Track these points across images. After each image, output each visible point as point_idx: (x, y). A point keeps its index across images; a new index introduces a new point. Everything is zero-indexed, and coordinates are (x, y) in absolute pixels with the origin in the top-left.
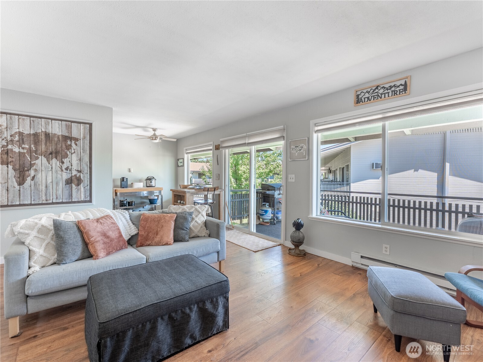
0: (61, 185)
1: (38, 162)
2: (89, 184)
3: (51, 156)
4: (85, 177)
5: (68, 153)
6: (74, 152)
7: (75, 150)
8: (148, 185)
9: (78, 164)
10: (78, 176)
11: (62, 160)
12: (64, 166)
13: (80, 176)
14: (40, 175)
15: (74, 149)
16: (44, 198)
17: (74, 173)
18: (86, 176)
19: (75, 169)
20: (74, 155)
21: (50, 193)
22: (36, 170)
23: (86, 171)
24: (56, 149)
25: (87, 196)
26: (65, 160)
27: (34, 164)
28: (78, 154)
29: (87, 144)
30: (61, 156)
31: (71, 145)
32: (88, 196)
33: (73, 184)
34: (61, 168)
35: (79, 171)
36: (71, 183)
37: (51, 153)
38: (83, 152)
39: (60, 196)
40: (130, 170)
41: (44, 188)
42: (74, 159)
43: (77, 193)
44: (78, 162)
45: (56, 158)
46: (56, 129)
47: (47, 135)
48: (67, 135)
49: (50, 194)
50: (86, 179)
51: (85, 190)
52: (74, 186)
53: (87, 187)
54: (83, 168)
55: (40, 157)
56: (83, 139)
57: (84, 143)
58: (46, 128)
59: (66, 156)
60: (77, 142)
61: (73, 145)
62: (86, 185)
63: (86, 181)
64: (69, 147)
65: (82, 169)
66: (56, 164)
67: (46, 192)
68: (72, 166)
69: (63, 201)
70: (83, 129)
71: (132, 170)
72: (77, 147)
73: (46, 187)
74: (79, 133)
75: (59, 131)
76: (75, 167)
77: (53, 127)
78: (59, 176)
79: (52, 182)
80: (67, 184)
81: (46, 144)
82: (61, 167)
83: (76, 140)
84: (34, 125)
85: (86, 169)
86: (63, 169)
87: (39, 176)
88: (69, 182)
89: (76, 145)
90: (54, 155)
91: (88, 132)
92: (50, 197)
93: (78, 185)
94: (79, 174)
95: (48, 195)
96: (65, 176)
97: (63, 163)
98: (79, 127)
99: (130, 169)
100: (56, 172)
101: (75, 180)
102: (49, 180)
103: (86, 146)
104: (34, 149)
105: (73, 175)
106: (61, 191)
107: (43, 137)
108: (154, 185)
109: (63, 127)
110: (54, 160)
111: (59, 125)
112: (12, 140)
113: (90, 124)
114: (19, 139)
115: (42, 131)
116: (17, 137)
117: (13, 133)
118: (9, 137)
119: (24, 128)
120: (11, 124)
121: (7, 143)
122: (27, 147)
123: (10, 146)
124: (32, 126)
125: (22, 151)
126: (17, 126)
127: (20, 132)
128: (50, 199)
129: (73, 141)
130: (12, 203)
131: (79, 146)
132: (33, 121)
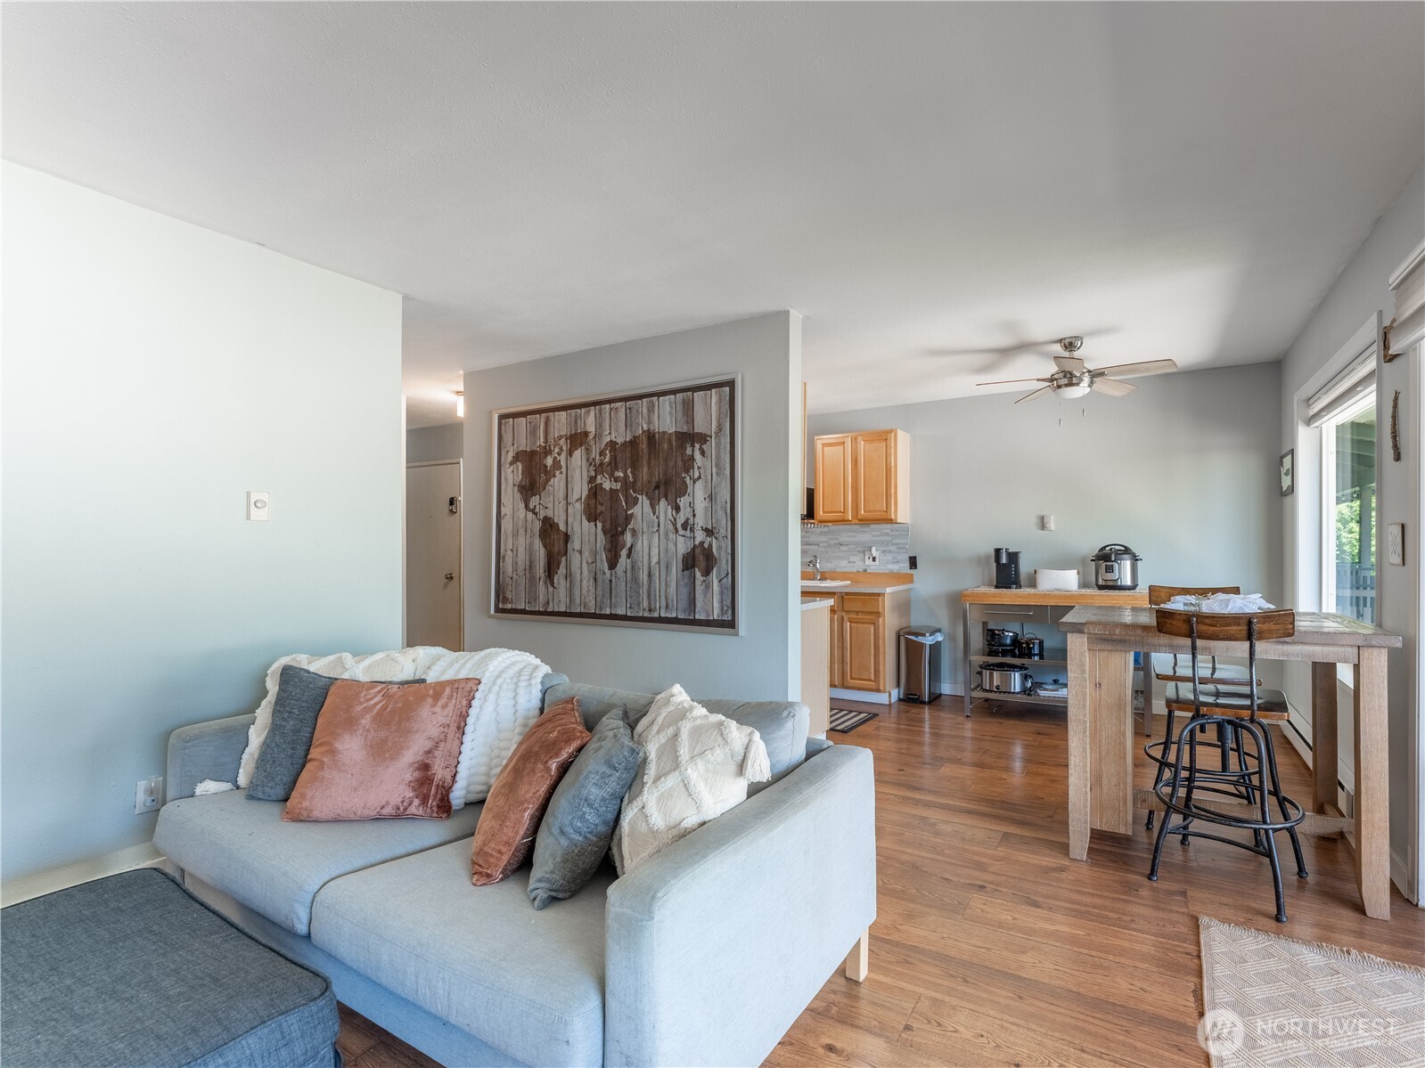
0: (676, 567)
1: (636, 510)
2: (730, 572)
3: (657, 492)
4: (719, 547)
5: (688, 479)
6: (699, 477)
7: (702, 471)
8: (1100, 583)
9: (706, 509)
10: (706, 545)
11: (676, 503)
12: (681, 520)
13: (710, 545)
14: (640, 543)
15: (699, 468)
16: (645, 604)
17: (700, 536)
18: (723, 545)
19: (700, 524)
20: (699, 484)
21: (655, 591)
22: (634, 532)
23: (723, 532)
24: (666, 473)
25: (725, 608)
26: (683, 502)
27: (633, 514)
28: (706, 482)
29: (725, 448)
30: (674, 490)
31: (692, 458)
32: (727, 606)
33: (697, 570)
34: (675, 525)
35: (709, 532)
36: (693, 566)
37: (657, 487)
38: (718, 474)
39: (673, 601)
40: (1042, 523)
41: (646, 578)
42: (699, 492)
43: (705, 596)
44: (706, 503)
45: (666, 499)
46: (666, 420)
47: (651, 436)
48: (685, 429)
49: (656, 595)
50: (723, 553)
51: (721, 588)
52: (698, 574)
53: (725, 579)
54: (717, 521)
55: (640, 497)
56: (716, 434)
57: (718, 445)
58: (649, 422)
59: (683, 491)
60: (704, 447)
61: (697, 455)
62: (723, 574)
63: (724, 563)
64: (688, 463)
65: (714, 525)
66: (666, 512)
67: (649, 587)
68: (694, 516)
69: (679, 617)
70: (716, 404)
71: (1052, 525)
72: (705, 459)
73: (650, 575)
74: (709, 418)
75: (672, 423)
76: (700, 521)
77: (661, 414)
78: (671, 546)
79: (659, 563)
80: (687, 569)
81: (649, 463)
82: (675, 519)
83: (703, 438)
84: (631, 416)
85: (724, 524)
86: (679, 526)
87: (638, 546)
88: (689, 562)
89: (703, 453)
90: (662, 489)
91: (727, 412)
92: (655, 604)
93: (707, 572)
94: (709, 539)
95: (652, 597)
96: (683, 546)
97: (677, 509)
98: (709, 401)
99: (1042, 518)
100: (667, 534)
101: (701, 557)
102: (655, 559)
103: (722, 454)
104: (631, 479)
105: (697, 543)
106: (670, 586)
107: (644, 446)
108: (1128, 581)
109: (678, 406)
110: (663, 502)
111: (671, 407)
112: (601, 464)
113: (731, 384)
114: (611, 459)
115: (643, 432)
116: (609, 455)
117: (603, 446)
118: (598, 457)
119: (616, 431)
120: (601, 426)
121: (595, 470)
122: (622, 475)
123: (599, 477)
124: (628, 421)
125: (614, 487)
126: (608, 428)
127: (611, 441)
128: (655, 608)
129: (696, 444)
130: (601, 609)
131: (709, 457)
132: (630, 409)
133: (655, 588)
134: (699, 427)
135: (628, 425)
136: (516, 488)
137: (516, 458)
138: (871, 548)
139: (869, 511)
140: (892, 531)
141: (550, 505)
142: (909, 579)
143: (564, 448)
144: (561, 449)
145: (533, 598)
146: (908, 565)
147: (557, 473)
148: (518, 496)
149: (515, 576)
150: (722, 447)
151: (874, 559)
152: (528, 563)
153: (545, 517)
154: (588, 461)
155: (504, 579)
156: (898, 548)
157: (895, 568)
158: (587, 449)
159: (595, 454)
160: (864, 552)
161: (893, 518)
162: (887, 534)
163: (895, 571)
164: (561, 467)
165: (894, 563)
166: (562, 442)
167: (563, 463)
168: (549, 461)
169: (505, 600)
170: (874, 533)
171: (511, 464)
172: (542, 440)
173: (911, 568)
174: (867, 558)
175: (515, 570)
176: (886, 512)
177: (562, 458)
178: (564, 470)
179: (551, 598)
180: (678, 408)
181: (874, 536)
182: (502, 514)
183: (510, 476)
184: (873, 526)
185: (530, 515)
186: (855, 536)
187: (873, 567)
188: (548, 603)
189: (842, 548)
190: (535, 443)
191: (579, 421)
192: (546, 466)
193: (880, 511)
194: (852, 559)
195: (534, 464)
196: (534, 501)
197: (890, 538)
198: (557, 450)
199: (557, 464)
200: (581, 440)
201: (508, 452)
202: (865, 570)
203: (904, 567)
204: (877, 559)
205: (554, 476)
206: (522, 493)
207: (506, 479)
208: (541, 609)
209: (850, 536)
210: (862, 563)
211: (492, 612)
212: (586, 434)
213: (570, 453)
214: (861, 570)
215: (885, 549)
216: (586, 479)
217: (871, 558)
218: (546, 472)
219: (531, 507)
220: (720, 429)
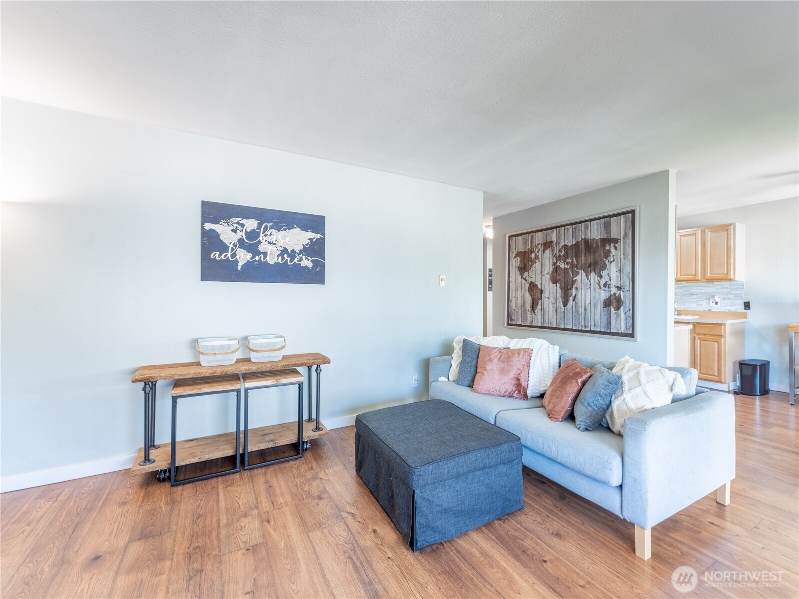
0: (600, 306)
1: (578, 278)
2: (631, 308)
3: (589, 269)
4: (625, 296)
5: (607, 262)
6: (614, 261)
7: (615, 257)
9: (617, 276)
10: (617, 295)
11: (600, 274)
12: (603, 282)
13: (620, 295)
14: (580, 294)
15: (613, 256)
16: (583, 323)
17: (614, 290)
18: (627, 294)
19: (614, 284)
20: (613, 264)
21: (588, 317)
22: (577, 288)
23: (627, 288)
24: (594, 259)
25: (628, 327)
26: (604, 273)
27: (576, 280)
28: (617, 263)
29: (629, 245)
30: (599, 267)
31: (609, 251)
32: (630, 326)
33: (612, 307)
34: (599, 285)
35: (619, 288)
36: (610, 305)
37: (590, 266)
38: (624, 258)
39: (598, 323)
41: (583, 311)
42: (613, 269)
43: (616, 321)
44: (618, 274)
45: (595, 272)
46: (595, 233)
47: (586, 241)
48: (605, 237)
49: (588, 320)
50: (627, 299)
51: (626, 317)
52: (612, 309)
53: (628, 312)
54: (624, 282)
55: (580, 271)
56: (624, 238)
57: (625, 244)
58: (585, 234)
59: (604, 267)
60: (616, 245)
61: (613, 250)
62: (627, 309)
63: (627, 304)
64: (607, 254)
65: (622, 285)
66: (594, 279)
67: (585, 315)
68: (610, 280)
69: (601, 330)
70: (623, 223)
72: (617, 251)
73: (585, 310)
74: (619, 230)
75: (598, 234)
76: (614, 283)
77: (592, 230)
78: (597, 295)
79: (590, 303)
80: (606, 307)
81: (585, 255)
82: (600, 282)
83: (616, 241)
84: (575, 232)
85: (628, 285)
86: (602, 285)
87: (579, 296)
88: (607, 303)
89: (616, 248)
90: (592, 267)
91: (630, 226)
92: (588, 324)
93: (618, 308)
94: (619, 292)
95: (586, 320)
96: (604, 295)
97: (601, 277)
98: (619, 221)
100: (595, 289)
101: (614, 301)
102: (588, 302)
103: (627, 248)
104: (575, 263)
105: (612, 294)
106: (596, 316)
107: (582, 246)
109: (601, 225)
110: (593, 274)
111: (598, 226)
112: (560, 256)
113: (633, 212)
114: (564, 253)
115: (582, 239)
116: (563, 251)
117: (560, 247)
118: (558, 253)
119: (568, 239)
120: (559, 238)
121: (556, 259)
122: (570, 261)
123: (558, 262)
124: (574, 235)
125: (566, 267)
126: (563, 238)
127: (565, 245)
128: (588, 326)
129: (612, 244)
130: (559, 325)
131: (619, 250)
132: (575, 229)
133: (588, 316)
134: (614, 235)
135: (574, 237)
136: (517, 269)
137: (517, 255)
138: (714, 296)
139: (714, 274)
140: (730, 285)
141: (534, 276)
142: (745, 316)
143: (541, 249)
144: (539, 250)
145: (525, 319)
146: (743, 307)
147: (537, 261)
148: (518, 272)
149: (516, 309)
150: (627, 244)
151: (716, 303)
152: (522, 303)
153: (531, 282)
154: (552, 255)
155: (511, 310)
156: (735, 297)
157: (733, 309)
158: (552, 249)
159: (556, 251)
160: (709, 299)
161: (732, 277)
162: (727, 288)
163: (732, 311)
164: (539, 258)
165: (732, 305)
166: (540, 246)
167: (540, 256)
168: (533, 256)
169: (512, 320)
170: (716, 287)
171: (515, 258)
172: (529, 246)
173: (745, 309)
174: (711, 302)
175: (516, 306)
176: (727, 274)
177: (540, 254)
178: (540, 259)
179: (534, 320)
180: (601, 227)
181: (716, 289)
182: (510, 281)
183: (514, 264)
184: (715, 283)
185: (523, 281)
186: (703, 289)
187: (715, 308)
188: (532, 322)
189: (693, 296)
190: (526, 248)
191: (548, 236)
192: (531, 258)
193: (722, 274)
194: (700, 303)
195: (525, 257)
196: (526, 275)
197: (730, 290)
198: (537, 250)
199: (537, 257)
200: (549, 245)
201: (513, 252)
202: (710, 310)
203: (741, 308)
204: (719, 303)
205: (536, 263)
206: (519, 271)
207: (512, 265)
208: (529, 325)
209: (700, 289)
210: (708, 305)
211: (506, 325)
212: (552, 242)
213: (544, 252)
214: (706, 310)
215: (724, 297)
216: (551, 263)
217: (714, 303)
218: (532, 261)
219: (524, 277)
220: (626, 235)
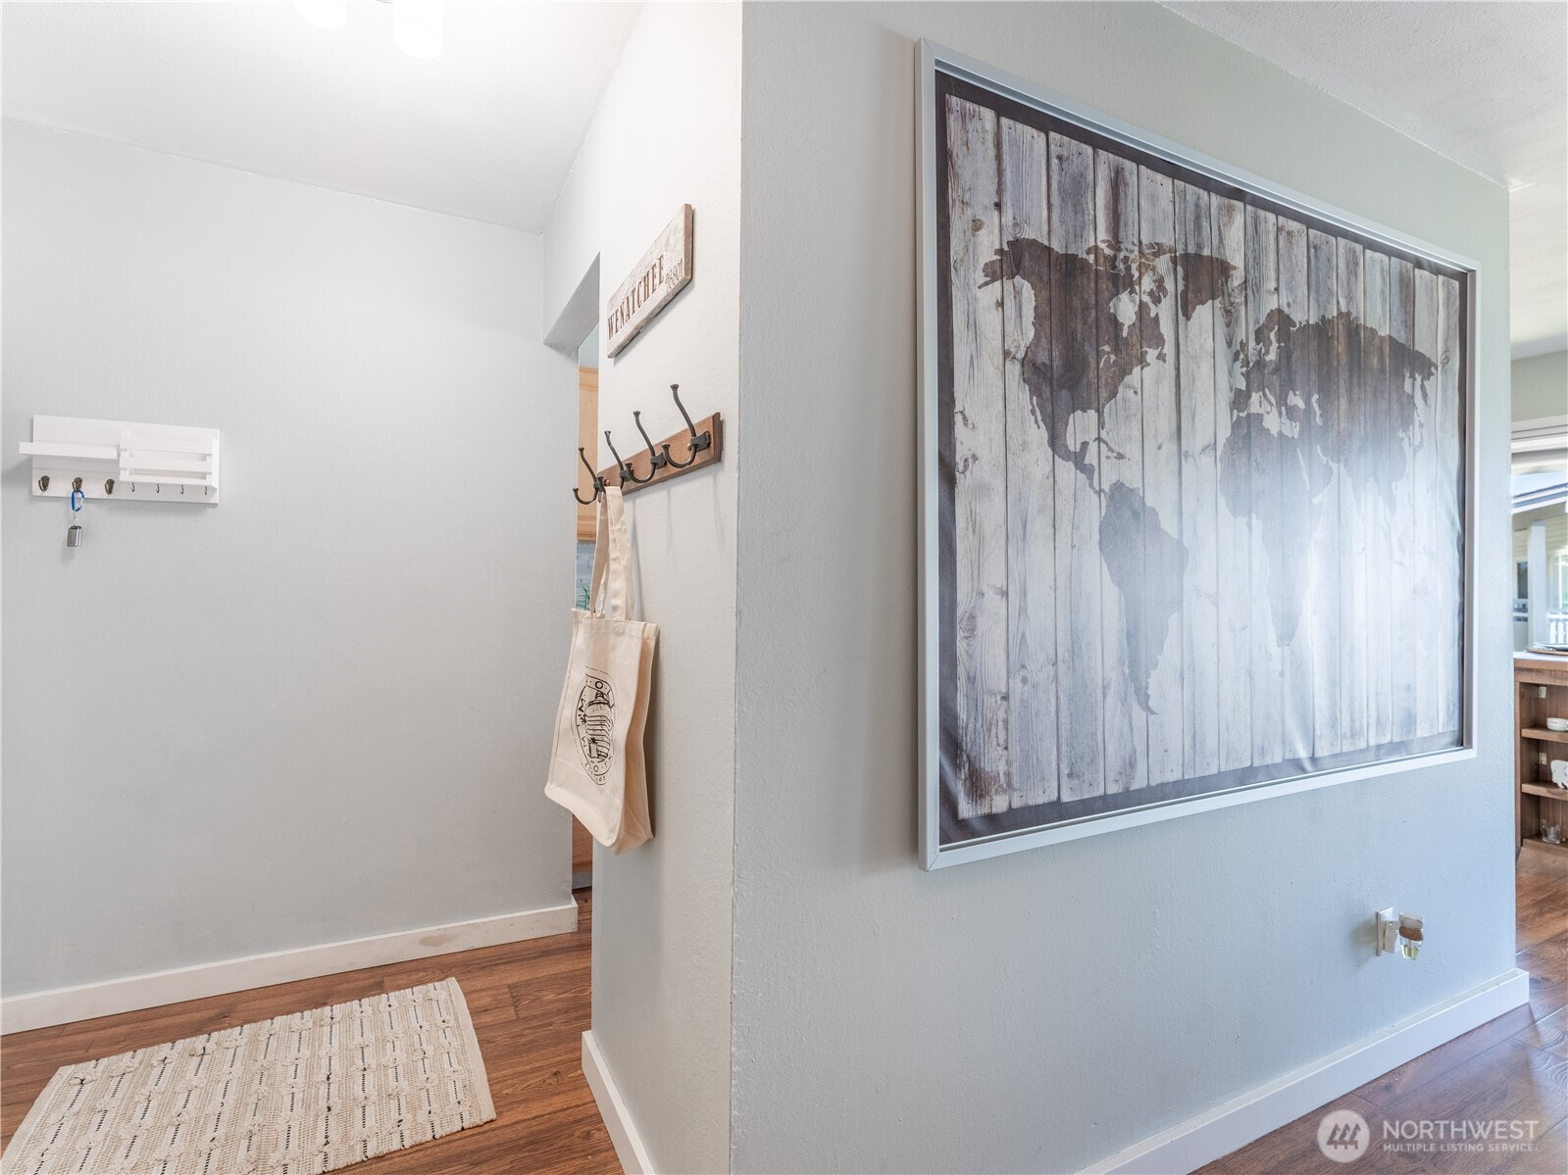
0: (1390, 633)
3: (1363, 461)
5: (1406, 446)
11: (1390, 492)
12: (1397, 527)
16: (1345, 722)
25: (1452, 709)
27: (1320, 509)
29: (1453, 397)
30: (1387, 461)
31: (1411, 402)
32: (1454, 705)
39: (1387, 708)
41: (1346, 660)
43: (1428, 689)
44: (1430, 500)
46: (1375, 305)
47: (1353, 336)
48: (1402, 336)
53: (1452, 652)
55: (1335, 469)
56: (1443, 364)
57: (1445, 388)
58: (1350, 296)
60: (1426, 383)
61: (1418, 398)
62: (1450, 643)
64: (1408, 413)
66: (1375, 509)
67: (1352, 681)
70: (1443, 306)
72: (1428, 411)
74: (1434, 328)
75: (1384, 315)
76: (1423, 535)
77: (1368, 289)
78: (1384, 585)
81: (1350, 391)
82: (1390, 527)
83: (1426, 367)
84: (1317, 273)
86: (1394, 541)
89: (1425, 397)
90: (1370, 457)
91: (1455, 330)
92: (1361, 719)
95: (1356, 704)
96: (1400, 586)
98: (1435, 295)
100: (1377, 557)
104: (1318, 418)
105: (1418, 579)
110: (1371, 490)
111: (1384, 280)
112: (1260, 364)
114: (1279, 355)
115: (1340, 314)
116: (1275, 345)
117: (1263, 319)
118: (1252, 343)
119: (1291, 289)
120: (1257, 262)
121: (1247, 376)
122: (1301, 405)
123: (1255, 397)
124: (1313, 277)
125: (1287, 432)
126: (1273, 275)
127: (1280, 311)
128: (1361, 727)
129: (1417, 375)
130: (1263, 753)
132: (1315, 247)
134: (1422, 340)
135: (1313, 284)
136: (1014, 370)
137: (1016, 258)
141: (1132, 450)
143: (1169, 285)
144: (1160, 282)
145: (1085, 755)
147: (1151, 354)
148: (1022, 397)
149: (1016, 685)
152: (1063, 638)
153: (1118, 487)
154: (1229, 344)
155: (975, 705)
158: (1228, 312)
159: (1245, 331)
164: (1159, 341)
166: (1163, 263)
167: (1166, 328)
168: (1126, 309)
169: (978, 786)
171: (994, 273)
172: (1103, 234)
175: (1016, 666)
177: (1165, 311)
178: (1169, 349)
179: (1140, 748)
180: (1393, 288)
182: (961, 453)
183: (990, 320)
185: (1067, 470)
188: (1132, 765)
190: (1078, 235)
191: (1205, 224)
192: (1116, 324)
195: (1077, 303)
196: (1081, 426)
198: (1147, 284)
199: (1147, 324)
200: (1213, 282)
201: (977, 225)
205: (1142, 361)
206: (1035, 391)
207: (973, 324)
208: (1113, 789)
211: (929, 844)
212: (1224, 268)
213: (1185, 308)
216: (1225, 397)
218: (1118, 344)
219: (1072, 444)
220: (1446, 360)
